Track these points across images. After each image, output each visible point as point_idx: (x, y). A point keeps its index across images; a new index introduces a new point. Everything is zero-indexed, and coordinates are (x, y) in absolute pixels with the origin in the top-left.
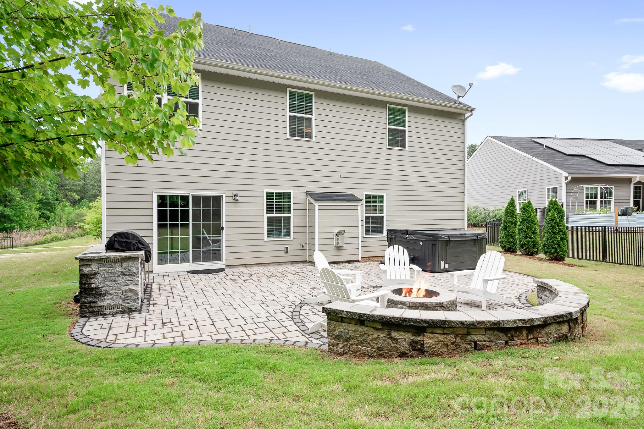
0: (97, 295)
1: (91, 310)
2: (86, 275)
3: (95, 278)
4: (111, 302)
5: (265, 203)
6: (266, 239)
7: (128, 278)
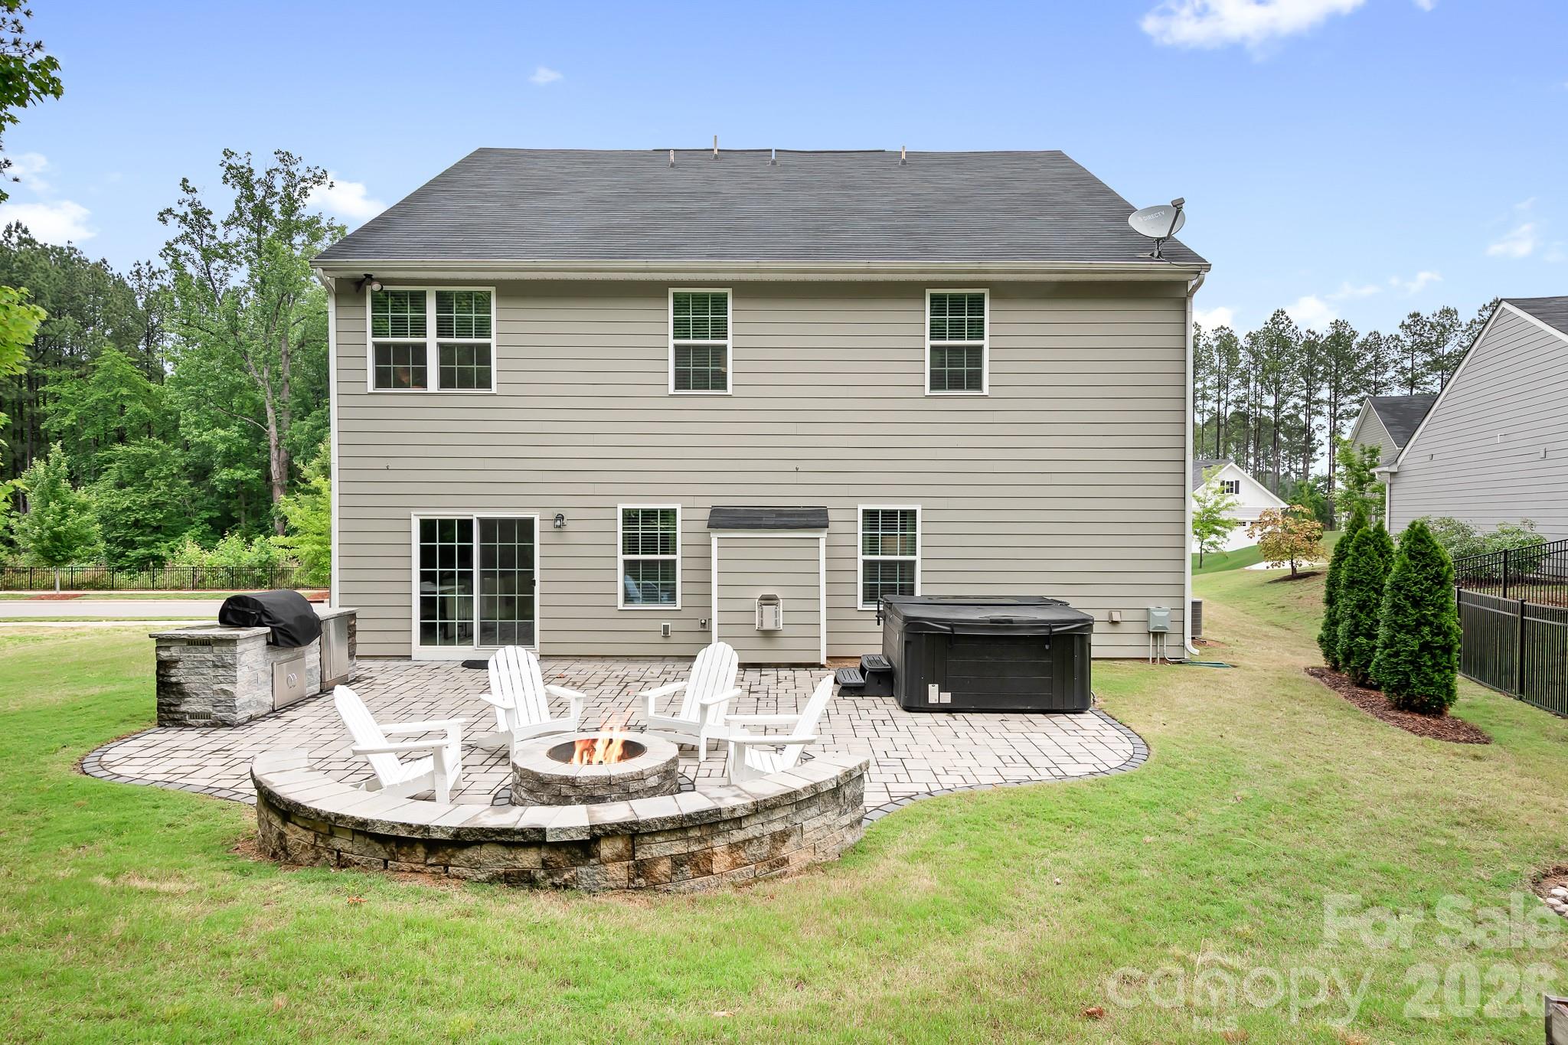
0: (180, 694)
1: (171, 716)
2: (166, 662)
3: (175, 668)
4: (197, 708)
5: (620, 532)
6: (620, 606)
7: (221, 671)
